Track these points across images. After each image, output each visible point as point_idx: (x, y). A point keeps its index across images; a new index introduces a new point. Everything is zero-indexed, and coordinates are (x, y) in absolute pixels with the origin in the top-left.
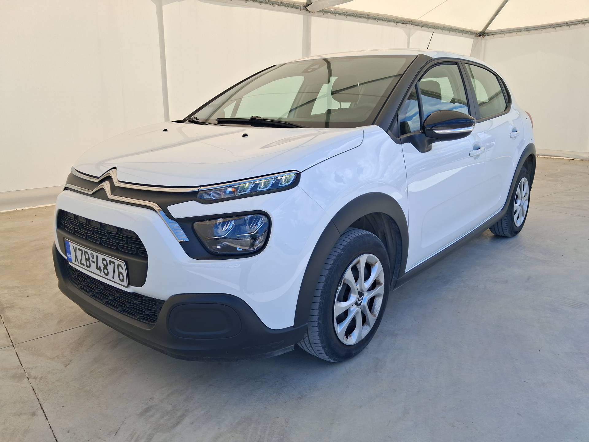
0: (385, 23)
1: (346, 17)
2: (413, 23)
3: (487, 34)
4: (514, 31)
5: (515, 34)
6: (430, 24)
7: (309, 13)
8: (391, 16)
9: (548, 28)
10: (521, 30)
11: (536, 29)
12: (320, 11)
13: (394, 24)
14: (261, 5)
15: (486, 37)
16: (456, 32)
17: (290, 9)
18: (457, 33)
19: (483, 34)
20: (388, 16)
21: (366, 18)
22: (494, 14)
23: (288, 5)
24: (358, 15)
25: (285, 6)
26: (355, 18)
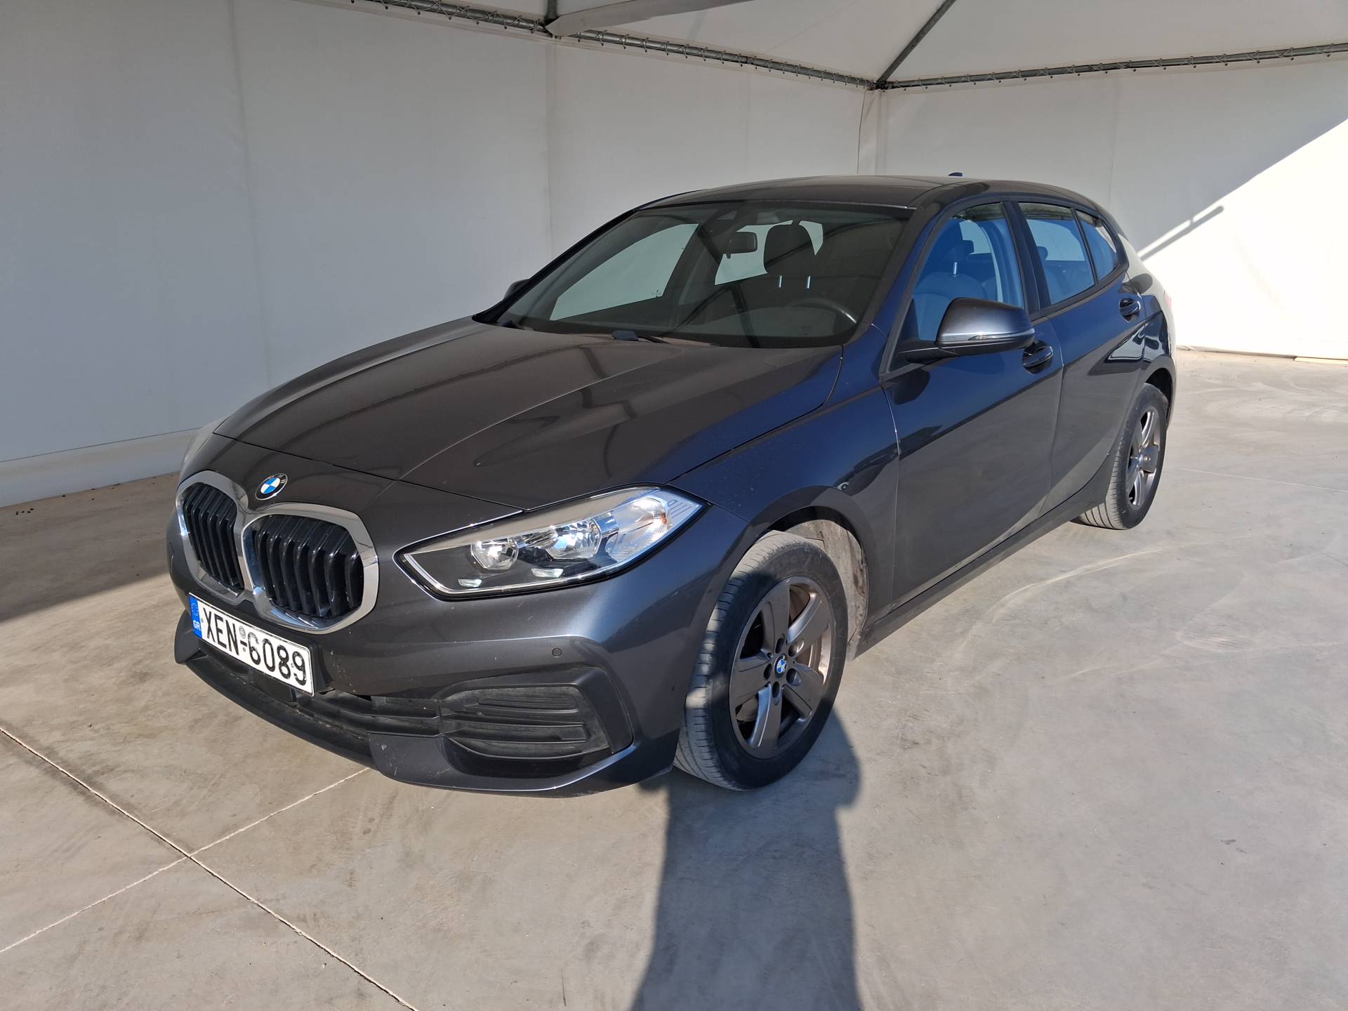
0: (701, 60)
1: (625, 48)
2: (755, 62)
3: (891, 85)
4: (947, 80)
5: (946, 87)
7: (550, 38)
9: (1014, 76)
10: (958, 79)
11: (989, 79)
12: (572, 35)
13: (719, 62)
14: (450, 19)
15: (890, 91)
16: (834, 79)
17: (510, 29)
19: (882, 84)
21: (664, 50)
23: (509, 21)
24: (647, 44)
25: (502, 23)
26: (642, 50)
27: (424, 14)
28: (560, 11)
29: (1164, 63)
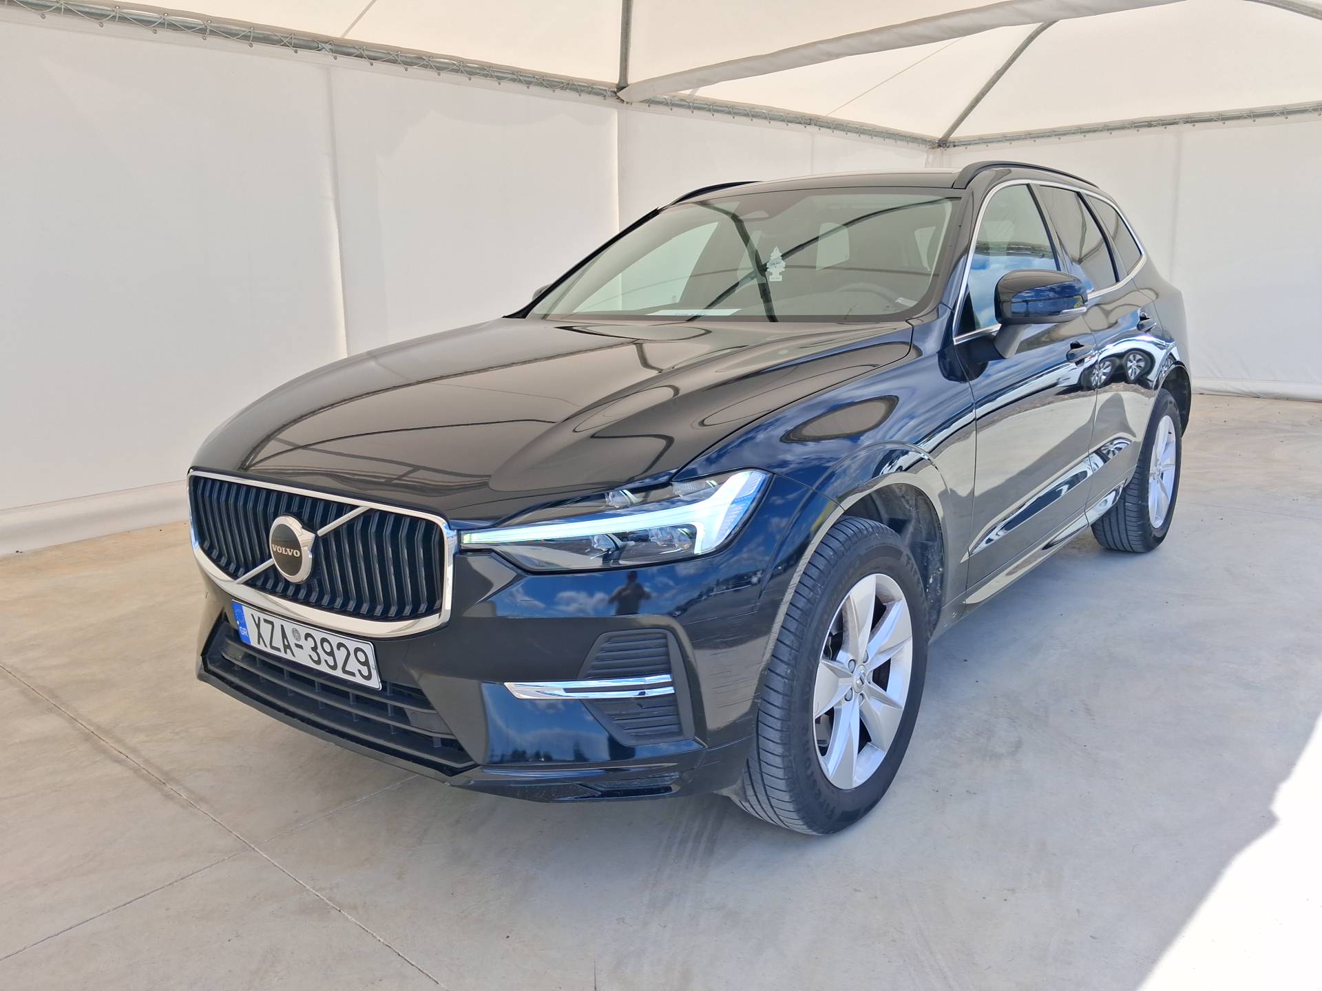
0: (765, 122)
1: (693, 112)
2: (819, 123)
3: (952, 144)
4: (1007, 138)
5: (1007, 144)
6: (848, 124)
7: (621, 104)
8: (778, 110)
9: (1074, 133)
10: (1018, 137)
11: (1048, 136)
12: (641, 102)
13: (783, 124)
14: (528, 87)
15: (952, 150)
16: (895, 139)
17: (585, 96)
18: (898, 142)
19: (943, 143)
20: (771, 109)
21: (729, 113)
22: (969, 106)
23: (583, 89)
24: (715, 108)
25: (576, 90)
26: (709, 114)
27: (504, 84)
28: (632, 79)
29: (1223, 118)
